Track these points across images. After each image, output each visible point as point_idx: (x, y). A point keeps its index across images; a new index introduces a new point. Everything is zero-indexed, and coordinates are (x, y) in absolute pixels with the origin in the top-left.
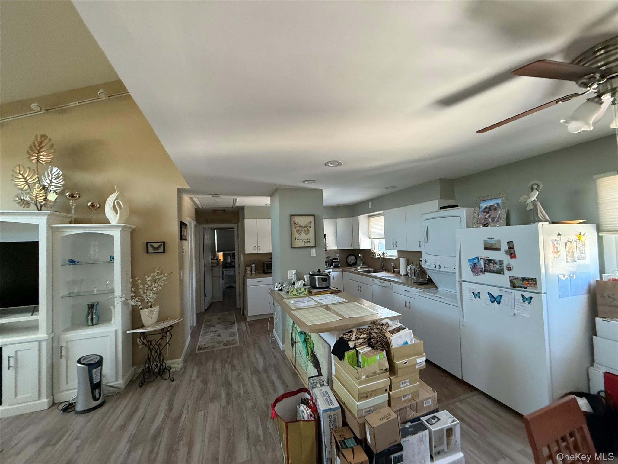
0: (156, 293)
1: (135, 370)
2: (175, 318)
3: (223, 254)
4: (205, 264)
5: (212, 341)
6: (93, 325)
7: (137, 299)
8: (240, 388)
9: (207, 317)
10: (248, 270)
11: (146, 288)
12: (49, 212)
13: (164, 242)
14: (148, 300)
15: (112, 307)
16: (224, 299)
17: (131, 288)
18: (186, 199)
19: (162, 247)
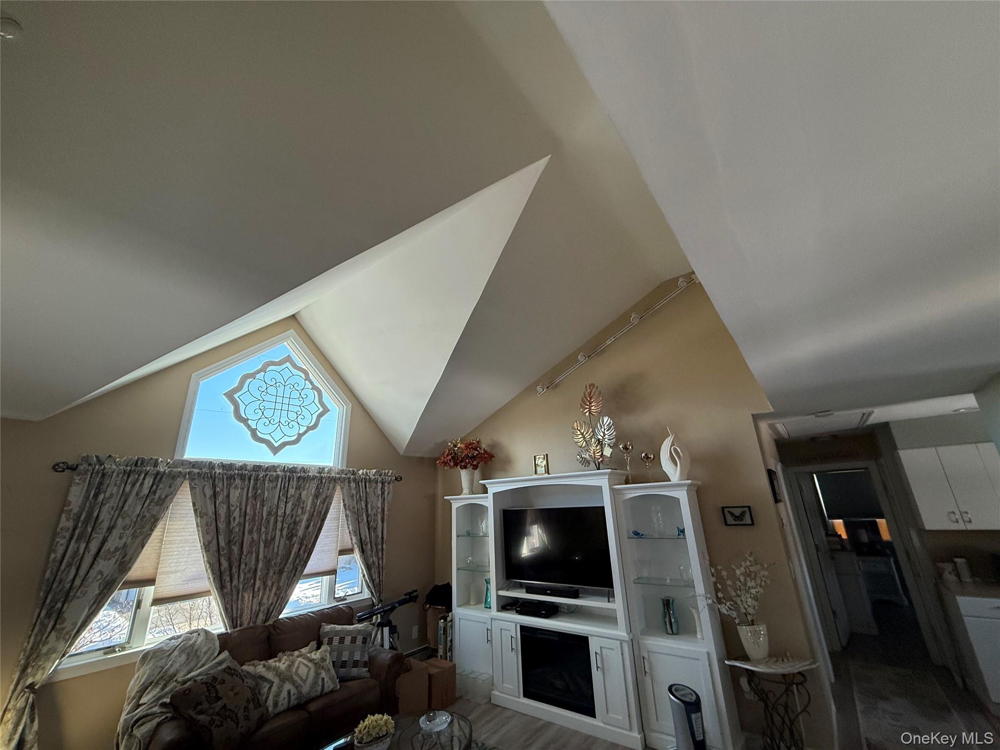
0: (756, 599)
2: (803, 660)
3: (846, 524)
4: (817, 547)
6: (673, 634)
7: (728, 604)
10: (946, 572)
11: (738, 587)
12: (609, 470)
13: (749, 507)
14: (745, 609)
15: (694, 611)
17: (715, 584)
18: (764, 426)
19: (748, 516)
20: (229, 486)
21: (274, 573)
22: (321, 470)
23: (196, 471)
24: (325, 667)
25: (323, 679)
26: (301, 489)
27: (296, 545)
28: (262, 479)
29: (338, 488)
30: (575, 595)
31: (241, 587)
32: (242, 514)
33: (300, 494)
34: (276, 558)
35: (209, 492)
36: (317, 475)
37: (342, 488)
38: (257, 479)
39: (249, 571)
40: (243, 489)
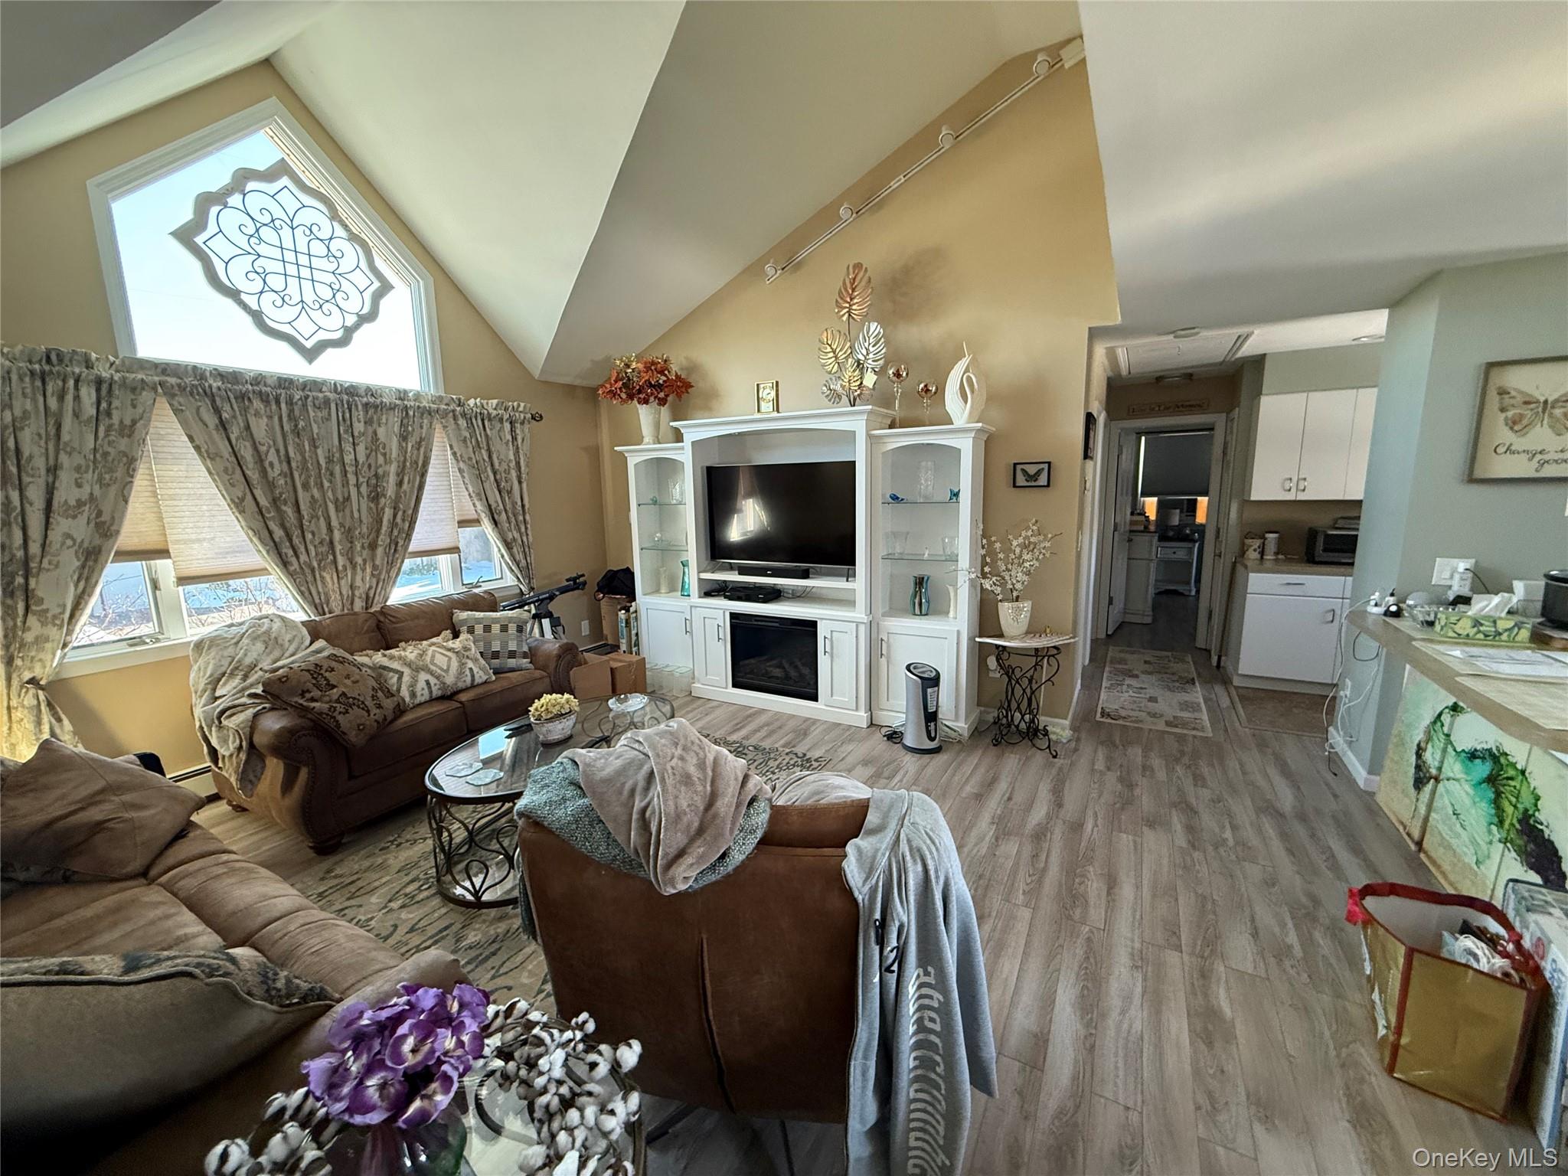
0: (1028, 573)
1: (981, 712)
2: (1062, 634)
3: (1160, 503)
4: (1116, 525)
5: (1134, 706)
6: (921, 615)
7: (994, 579)
8: (1223, 827)
9: (1113, 652)
10: (1251, 550)
11: (1011, 561)
12: (870, 407)
13: (1049, 463)
14: (1013, 584)
15: (951, 589)
16: (1154, 620)
17: (984, 557)
18: (1100, 351)
19: (1044, 476)
20: (245, 411)
21: (363, 547)
22: (402, 395)
23: (173, 380)
24: (471, 656)
25: (471, 669)
26: (375, 425)
27: (387, 509)
28: (300, 403)
29: (438, 427)
30: (805, 575)
31: (315, 564)
32: (283, 458)
33: (375, 433)
34: (360, 526)
35: (212, 420)
36: (397, 402)
37: (445, 427)
38: (290, 402)
39: (321, 543)
40: (270, 417)
